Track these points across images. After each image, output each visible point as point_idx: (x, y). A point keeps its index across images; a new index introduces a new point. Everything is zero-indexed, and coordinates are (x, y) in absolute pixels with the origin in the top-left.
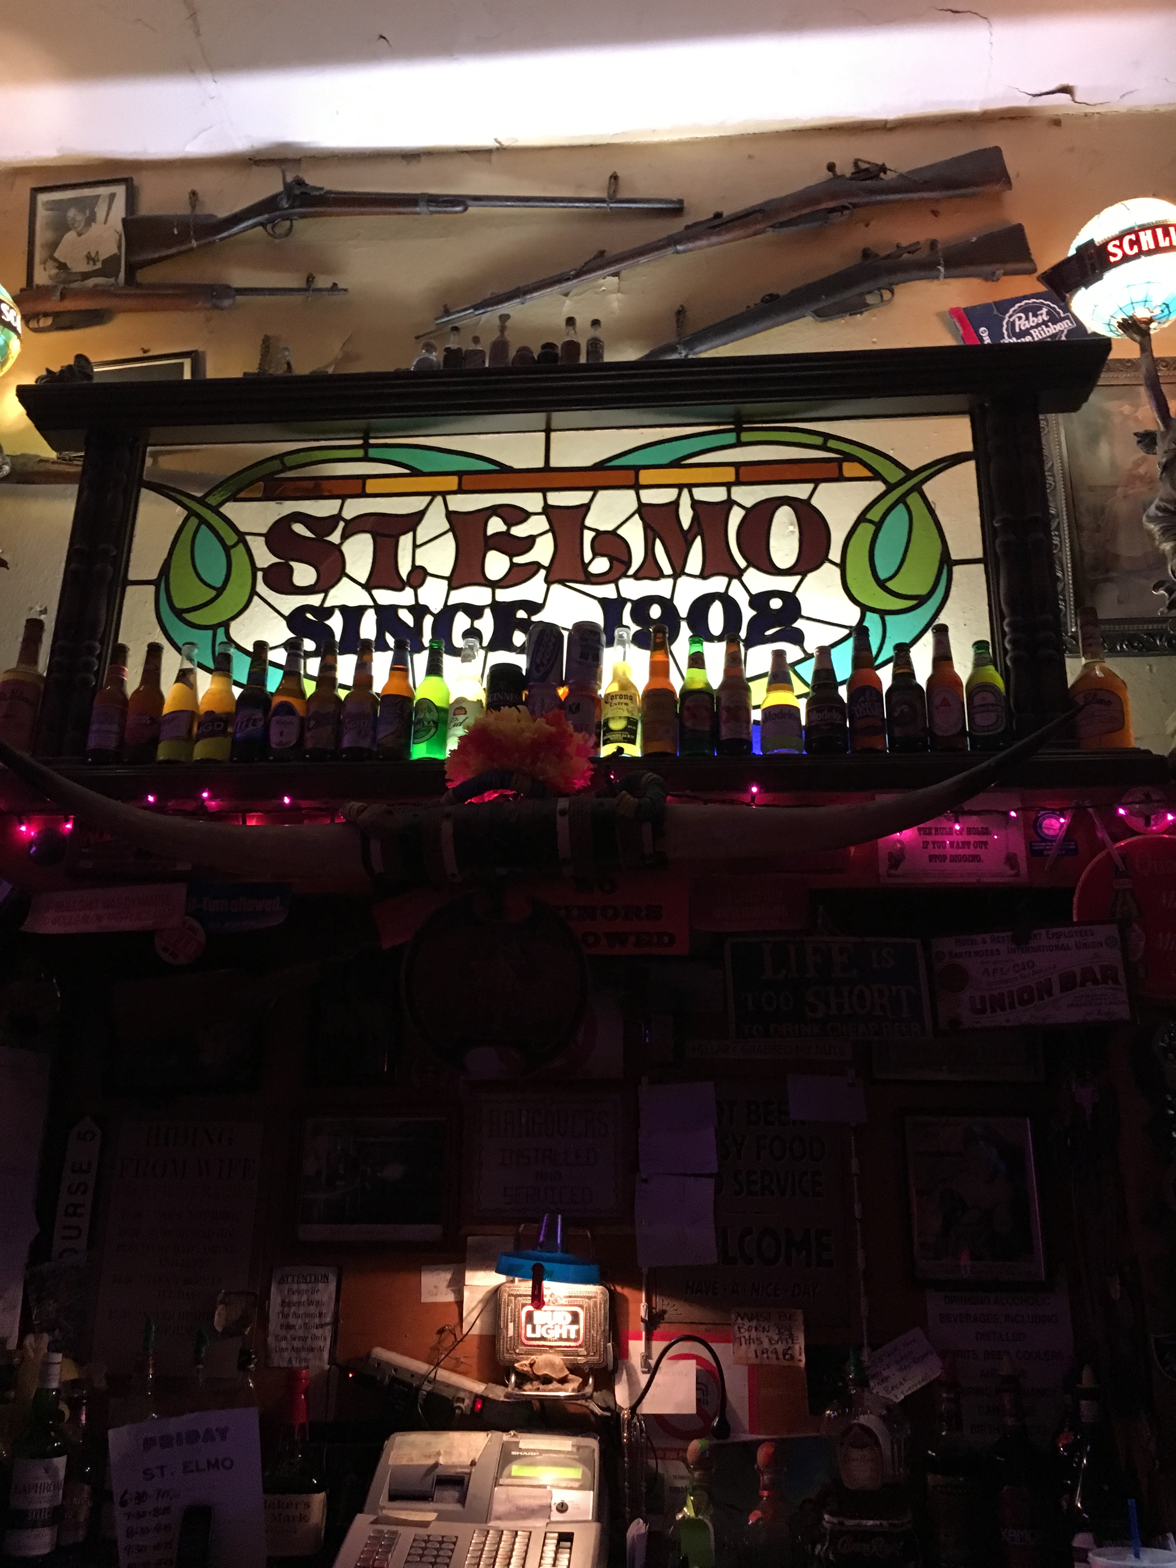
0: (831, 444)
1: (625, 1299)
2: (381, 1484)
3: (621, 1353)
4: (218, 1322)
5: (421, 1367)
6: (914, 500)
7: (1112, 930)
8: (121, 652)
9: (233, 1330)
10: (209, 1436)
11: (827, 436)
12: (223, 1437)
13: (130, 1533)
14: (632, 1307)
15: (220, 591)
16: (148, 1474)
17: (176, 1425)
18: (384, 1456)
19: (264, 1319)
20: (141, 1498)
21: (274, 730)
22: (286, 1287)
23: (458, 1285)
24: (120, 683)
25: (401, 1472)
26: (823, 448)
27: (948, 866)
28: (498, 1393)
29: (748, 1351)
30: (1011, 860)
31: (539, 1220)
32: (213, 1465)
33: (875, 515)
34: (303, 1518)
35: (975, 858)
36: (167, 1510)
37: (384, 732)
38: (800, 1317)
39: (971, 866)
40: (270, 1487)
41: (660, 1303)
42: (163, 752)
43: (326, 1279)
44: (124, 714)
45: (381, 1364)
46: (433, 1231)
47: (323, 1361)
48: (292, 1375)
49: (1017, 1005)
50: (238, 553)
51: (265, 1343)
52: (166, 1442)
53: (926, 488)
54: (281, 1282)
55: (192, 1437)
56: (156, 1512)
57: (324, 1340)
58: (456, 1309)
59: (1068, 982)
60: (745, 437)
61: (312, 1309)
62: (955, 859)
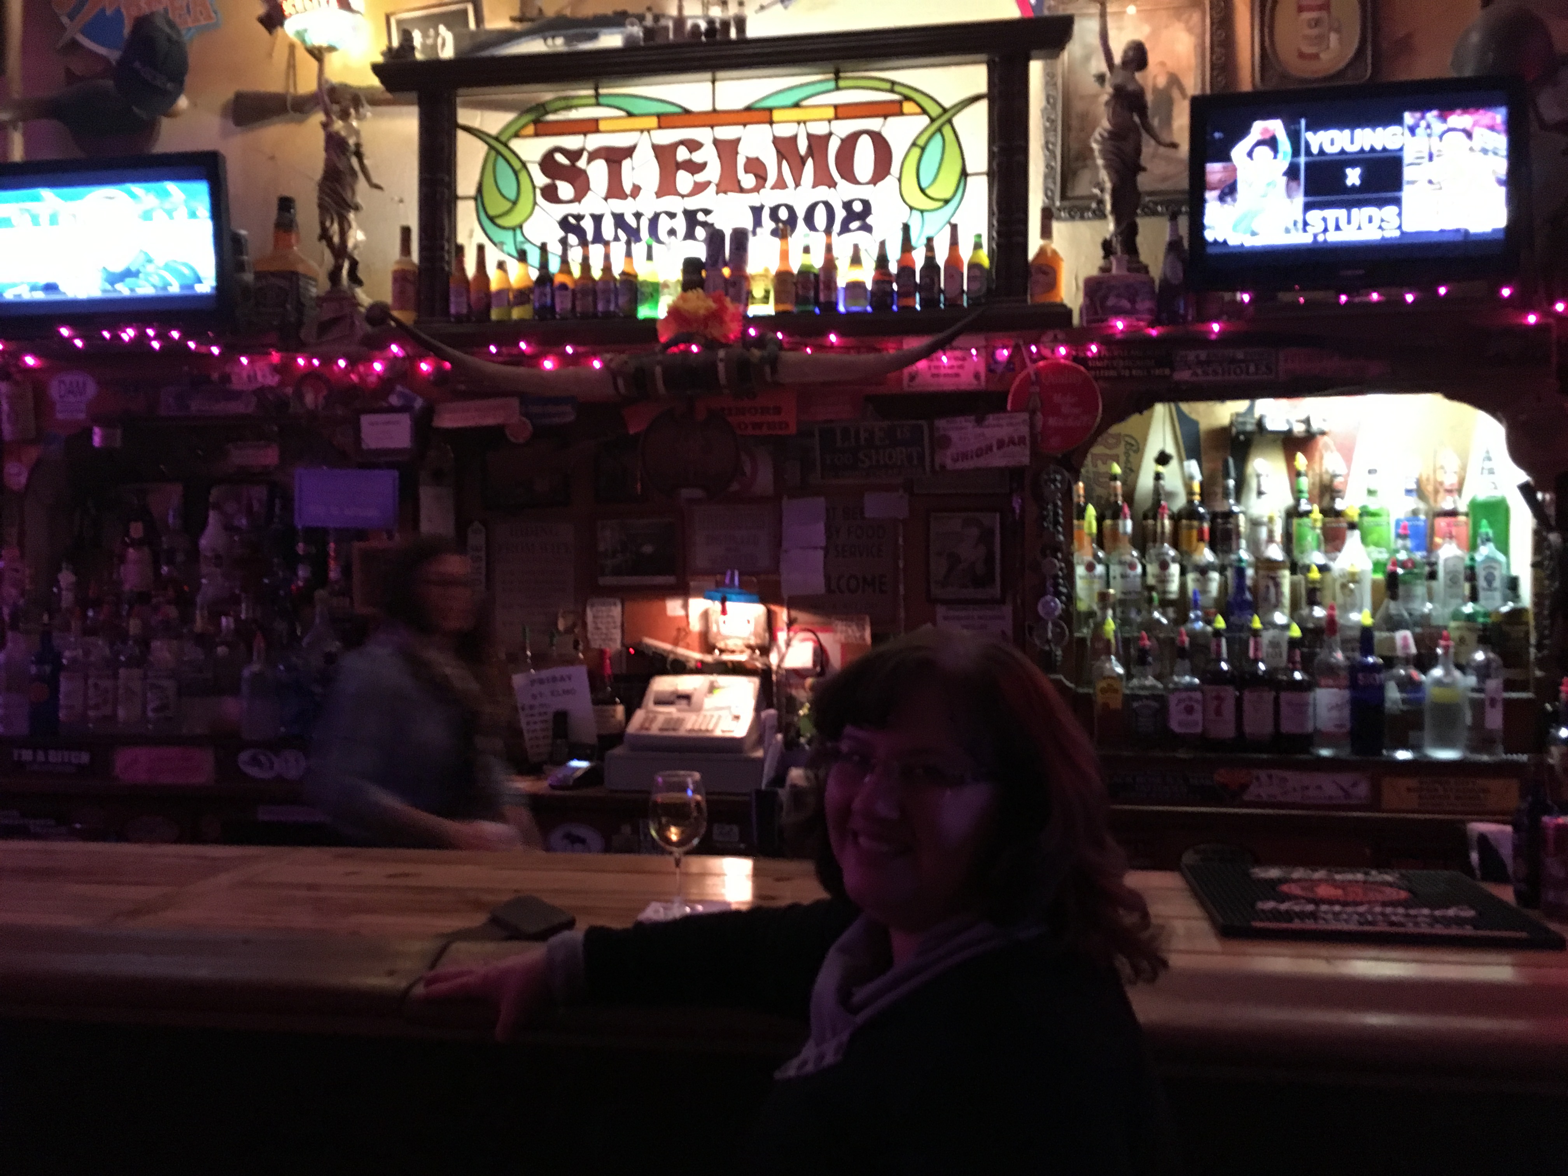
0: (898, 88)
1: (775, 613)
2: (649, 699)
3: (773, 638)
4: (561, 626)
5: (667, 646)
6: (947, 130)
7: (1025, 416)
8: (460, 250)
9: (569, 630)
10: (562, 679)
11: (893, 83)
12: (570, 679)
13: (528, 723)
14: (779, 616)
15: (515, 203)
16: (534, 697)
17: (545, 673)
18: (650, 686)
19: (585, 625)
20: (532, 707)
21: (558, 301)
22: (594, 609)
23: (685, 606)
24: (462, 270)
25: (658, 693)
26: (892, 91)
27: (942, 380)
28: (709, 658)
29: (841, 637)
30: (977, 376)
31: (724, 574)
32: (566, 692)
33: (921, 142)
34: (613, 716)
35: (957, 375)
36: (545, 713)
37: (622, 301)
38: (868, 619)
39: (956, 379)
40: (596, 702)
41: (794, 613)
42: (494, 315)
43: (615, 604)
44: (468, 291)
45: (648, 646)
46: (671, 580)
47: (617, 645)
48: (602, 653)
49: (974, 456)
50: (523, 176)
51: (586, 637)
52: (541, 681)
53: (956, 121)
54: (592, 606)
55: (554, 679)
56: (540, 714)
57: (617, 635)
58: (685, 618)
59: (1001, 444)
60: (842, 83)
61: (610, 620)
62: (946, 375)
